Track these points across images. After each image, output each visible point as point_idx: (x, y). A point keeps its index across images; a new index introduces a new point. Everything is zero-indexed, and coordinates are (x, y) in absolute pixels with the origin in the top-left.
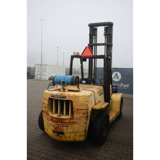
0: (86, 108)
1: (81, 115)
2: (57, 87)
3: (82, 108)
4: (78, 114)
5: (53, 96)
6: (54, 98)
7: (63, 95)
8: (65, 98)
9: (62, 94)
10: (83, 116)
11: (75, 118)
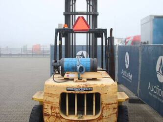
0: (116, 102)
1: (111, 111)
2: (68, 76)
3: (112, 102)
4: (108, 110)
5: (72, 89)
6: (73, 92)
7: (89, 87)
8: (92, 90)
9: (86, 86)
10: (113, 112)
11: (104, 117)
